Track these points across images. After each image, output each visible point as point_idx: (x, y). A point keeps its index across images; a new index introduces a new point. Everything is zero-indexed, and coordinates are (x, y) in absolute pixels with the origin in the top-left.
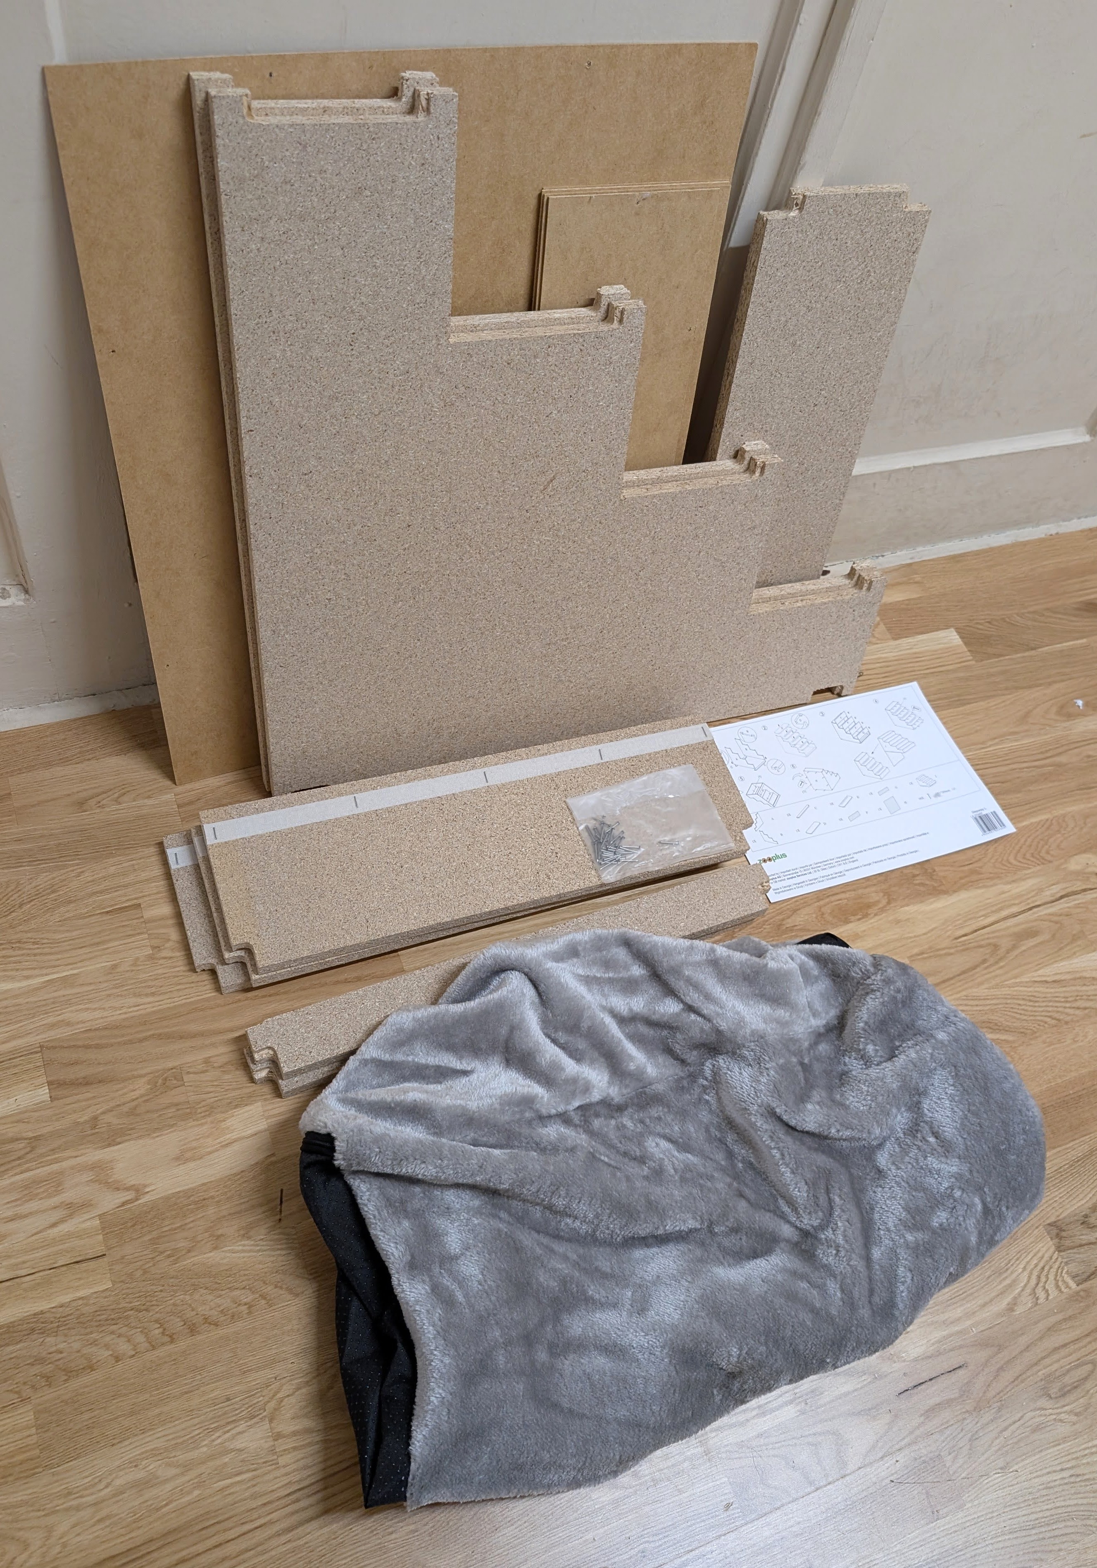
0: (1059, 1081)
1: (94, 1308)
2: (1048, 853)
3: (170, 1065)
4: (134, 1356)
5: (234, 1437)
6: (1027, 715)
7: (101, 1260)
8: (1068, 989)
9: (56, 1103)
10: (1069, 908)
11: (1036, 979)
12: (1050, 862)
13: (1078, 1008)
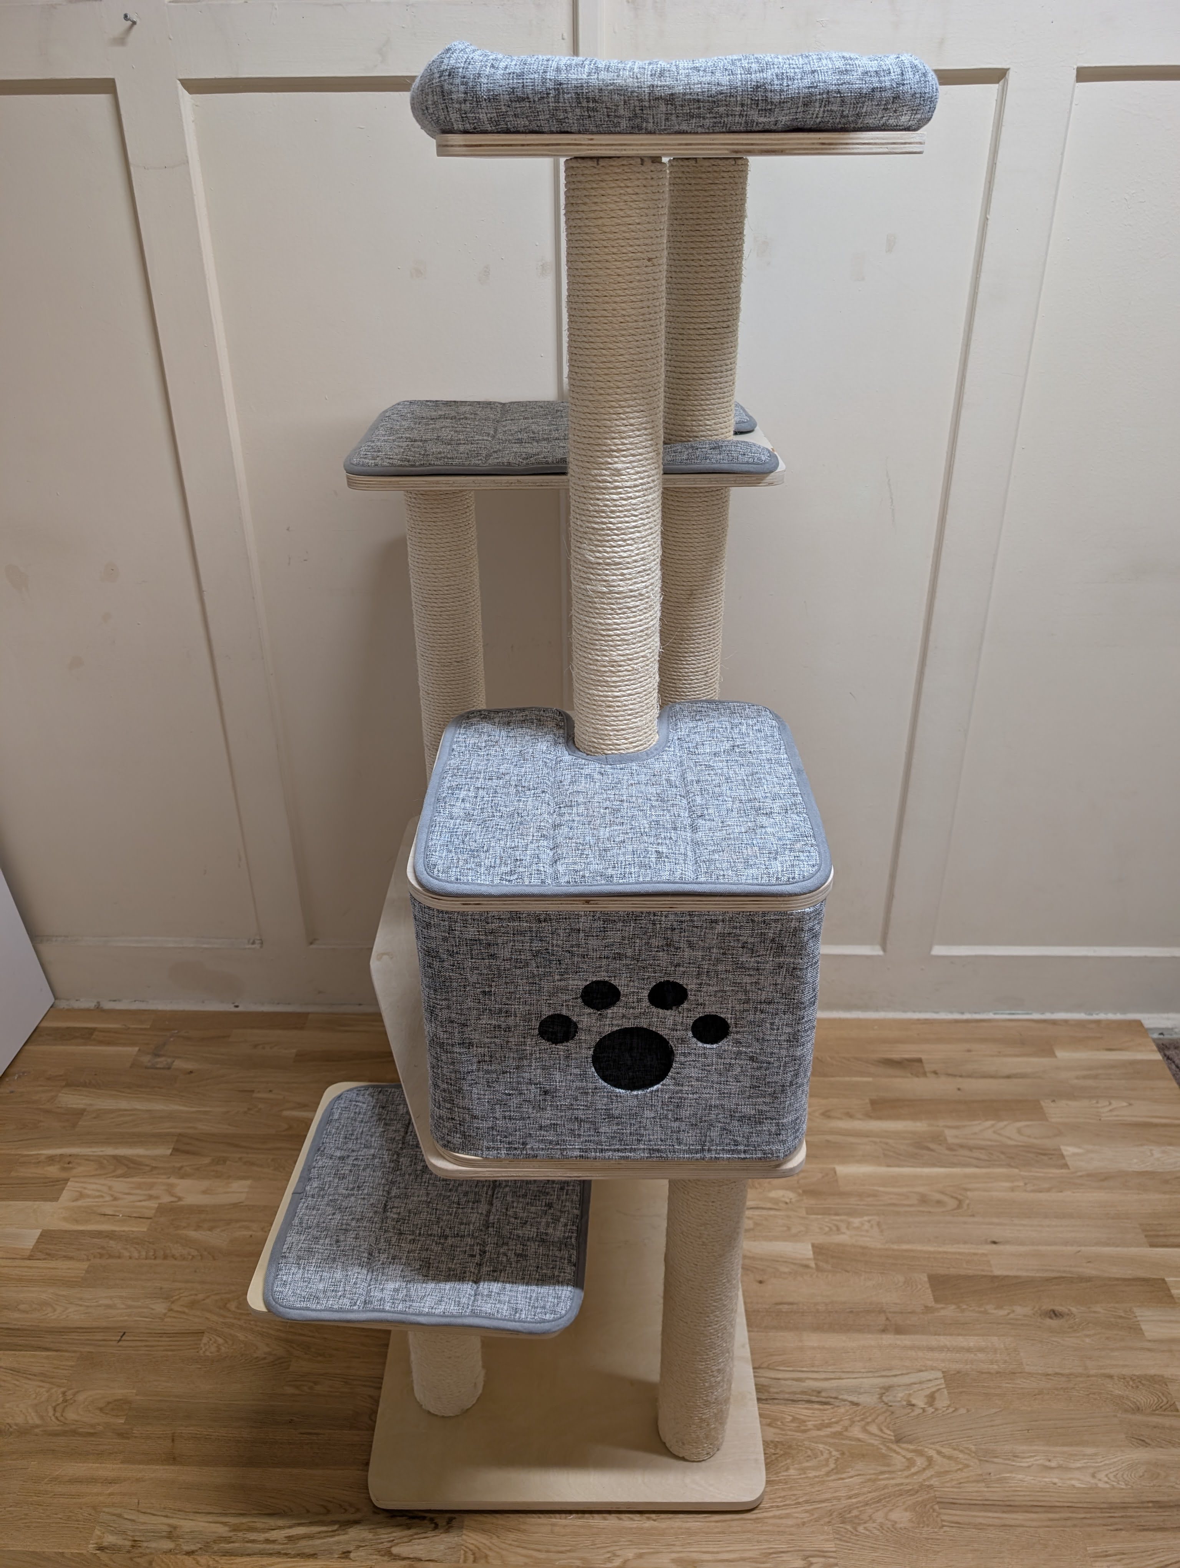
1: (134, 1236)
3: (225, 1155)
4: (136, 1259)
5: (153, 1304)
7: (149, 1219)
9: (171, 1156)
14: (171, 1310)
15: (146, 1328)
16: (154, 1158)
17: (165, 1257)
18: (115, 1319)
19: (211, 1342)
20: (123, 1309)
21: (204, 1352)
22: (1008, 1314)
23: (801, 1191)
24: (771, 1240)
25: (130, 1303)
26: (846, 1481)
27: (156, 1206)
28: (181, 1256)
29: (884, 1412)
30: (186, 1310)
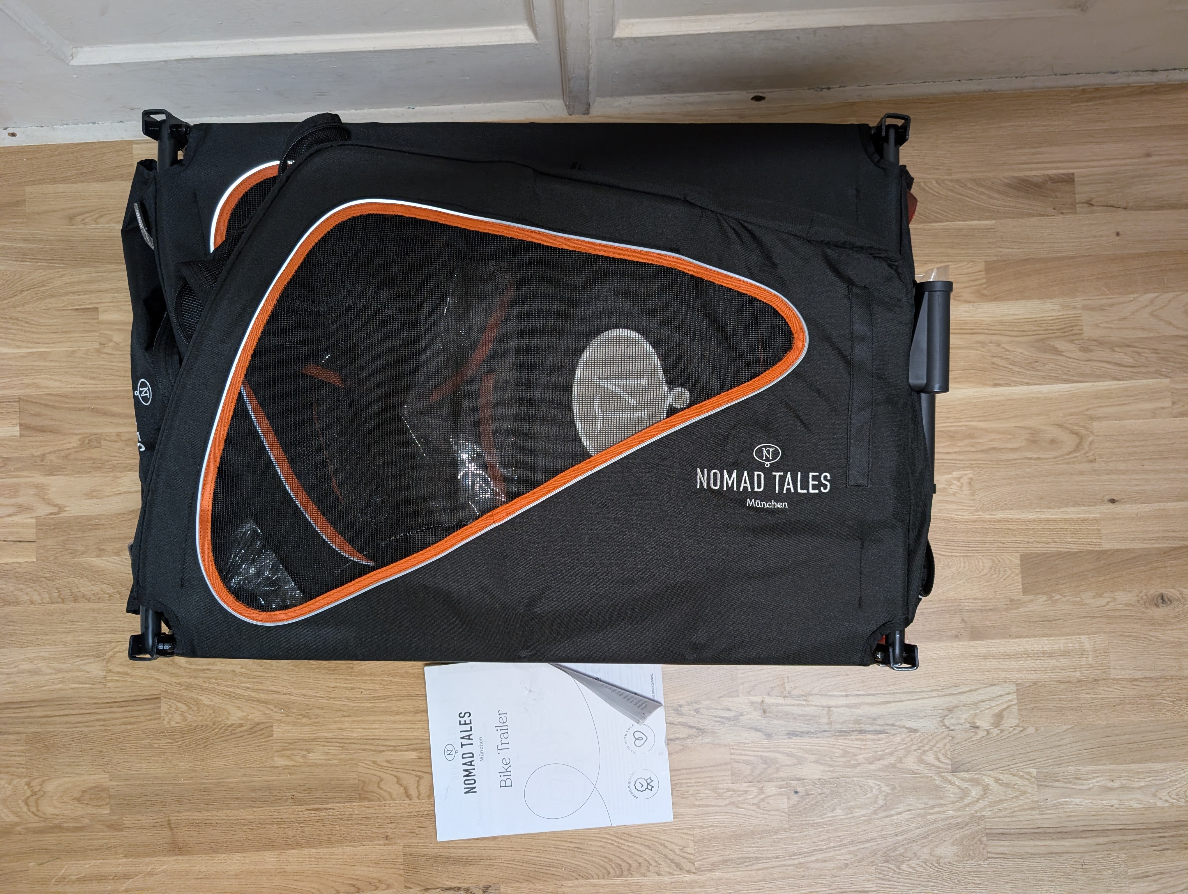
3: (95, 431)
21: (168, 723)
22: (1108, 603)
26: (895, 817)
29: (945, 738)
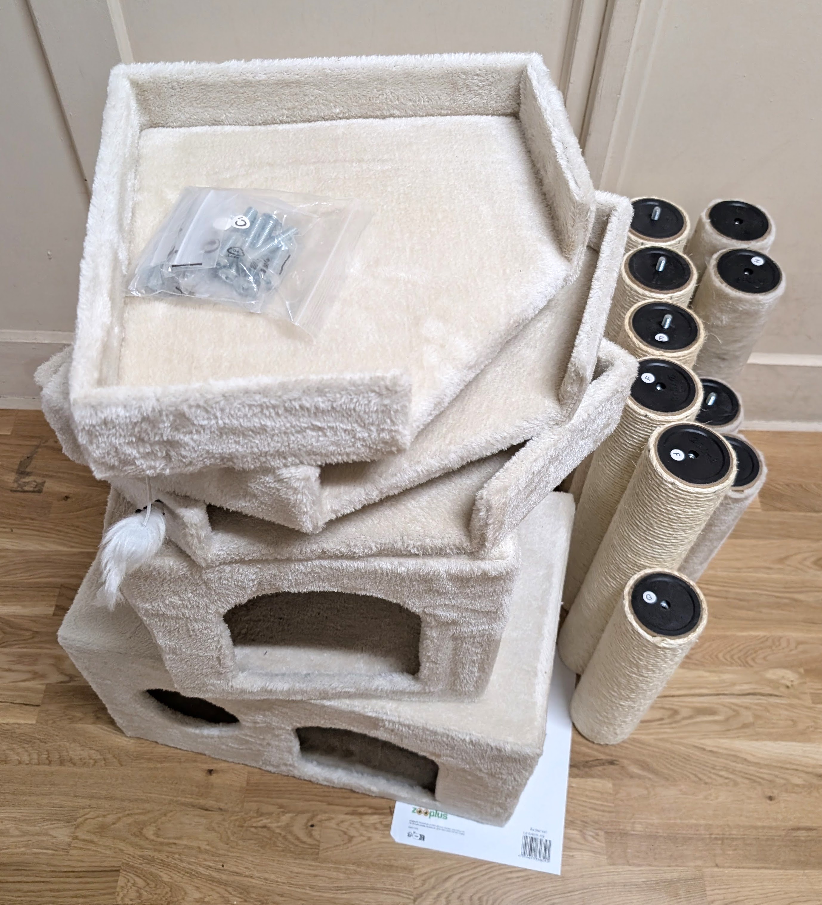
0: (678, 821)
1: (22, 731)
2: (753, 659)
4: (27, 764)
5: (53, 829)
6: (787, 558)
7: (36, 708)
8: (721, 760)
9: (55, 617)
10: (751, 703)
11: (697, 745)
12: (751, 666)
13: (721, 776)
14: (76, 838)
15: (48, 864)
16: (34, 619)
17: (62, 763)
18: (10, 850)
19: (129, 884)
20: (17, 836)
23: (802, 670)
24: (776, 740)
25: (25, 828)
27: (43, 687)
28: (81, 759)
30: (96, 840)
